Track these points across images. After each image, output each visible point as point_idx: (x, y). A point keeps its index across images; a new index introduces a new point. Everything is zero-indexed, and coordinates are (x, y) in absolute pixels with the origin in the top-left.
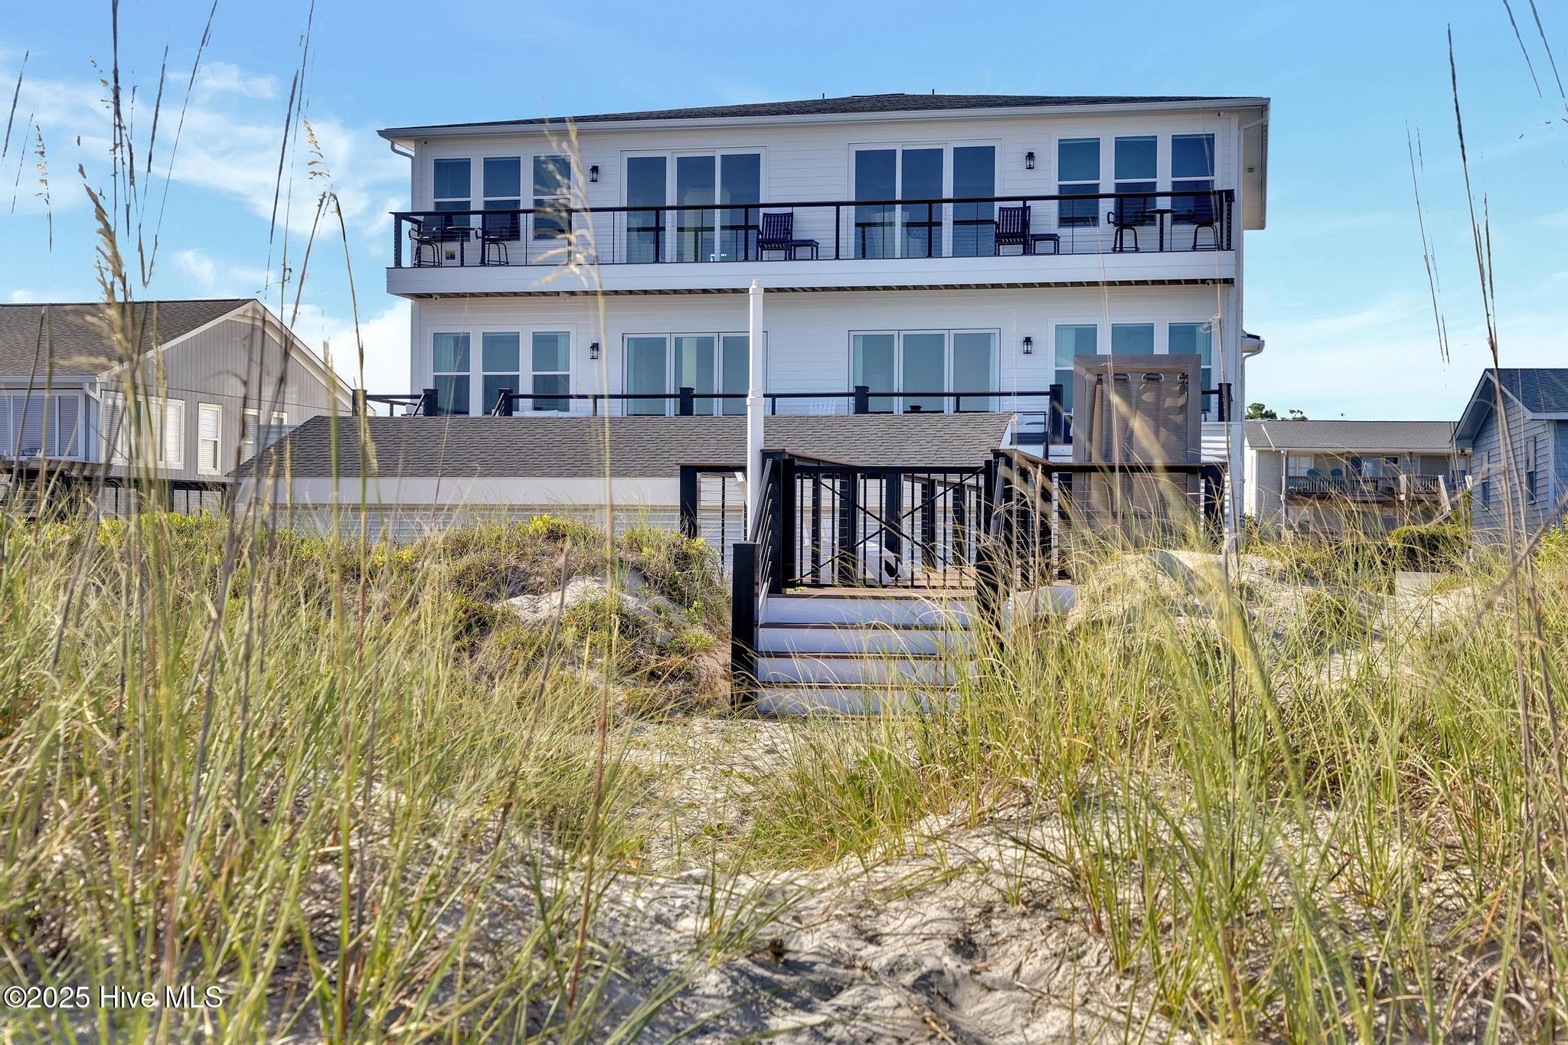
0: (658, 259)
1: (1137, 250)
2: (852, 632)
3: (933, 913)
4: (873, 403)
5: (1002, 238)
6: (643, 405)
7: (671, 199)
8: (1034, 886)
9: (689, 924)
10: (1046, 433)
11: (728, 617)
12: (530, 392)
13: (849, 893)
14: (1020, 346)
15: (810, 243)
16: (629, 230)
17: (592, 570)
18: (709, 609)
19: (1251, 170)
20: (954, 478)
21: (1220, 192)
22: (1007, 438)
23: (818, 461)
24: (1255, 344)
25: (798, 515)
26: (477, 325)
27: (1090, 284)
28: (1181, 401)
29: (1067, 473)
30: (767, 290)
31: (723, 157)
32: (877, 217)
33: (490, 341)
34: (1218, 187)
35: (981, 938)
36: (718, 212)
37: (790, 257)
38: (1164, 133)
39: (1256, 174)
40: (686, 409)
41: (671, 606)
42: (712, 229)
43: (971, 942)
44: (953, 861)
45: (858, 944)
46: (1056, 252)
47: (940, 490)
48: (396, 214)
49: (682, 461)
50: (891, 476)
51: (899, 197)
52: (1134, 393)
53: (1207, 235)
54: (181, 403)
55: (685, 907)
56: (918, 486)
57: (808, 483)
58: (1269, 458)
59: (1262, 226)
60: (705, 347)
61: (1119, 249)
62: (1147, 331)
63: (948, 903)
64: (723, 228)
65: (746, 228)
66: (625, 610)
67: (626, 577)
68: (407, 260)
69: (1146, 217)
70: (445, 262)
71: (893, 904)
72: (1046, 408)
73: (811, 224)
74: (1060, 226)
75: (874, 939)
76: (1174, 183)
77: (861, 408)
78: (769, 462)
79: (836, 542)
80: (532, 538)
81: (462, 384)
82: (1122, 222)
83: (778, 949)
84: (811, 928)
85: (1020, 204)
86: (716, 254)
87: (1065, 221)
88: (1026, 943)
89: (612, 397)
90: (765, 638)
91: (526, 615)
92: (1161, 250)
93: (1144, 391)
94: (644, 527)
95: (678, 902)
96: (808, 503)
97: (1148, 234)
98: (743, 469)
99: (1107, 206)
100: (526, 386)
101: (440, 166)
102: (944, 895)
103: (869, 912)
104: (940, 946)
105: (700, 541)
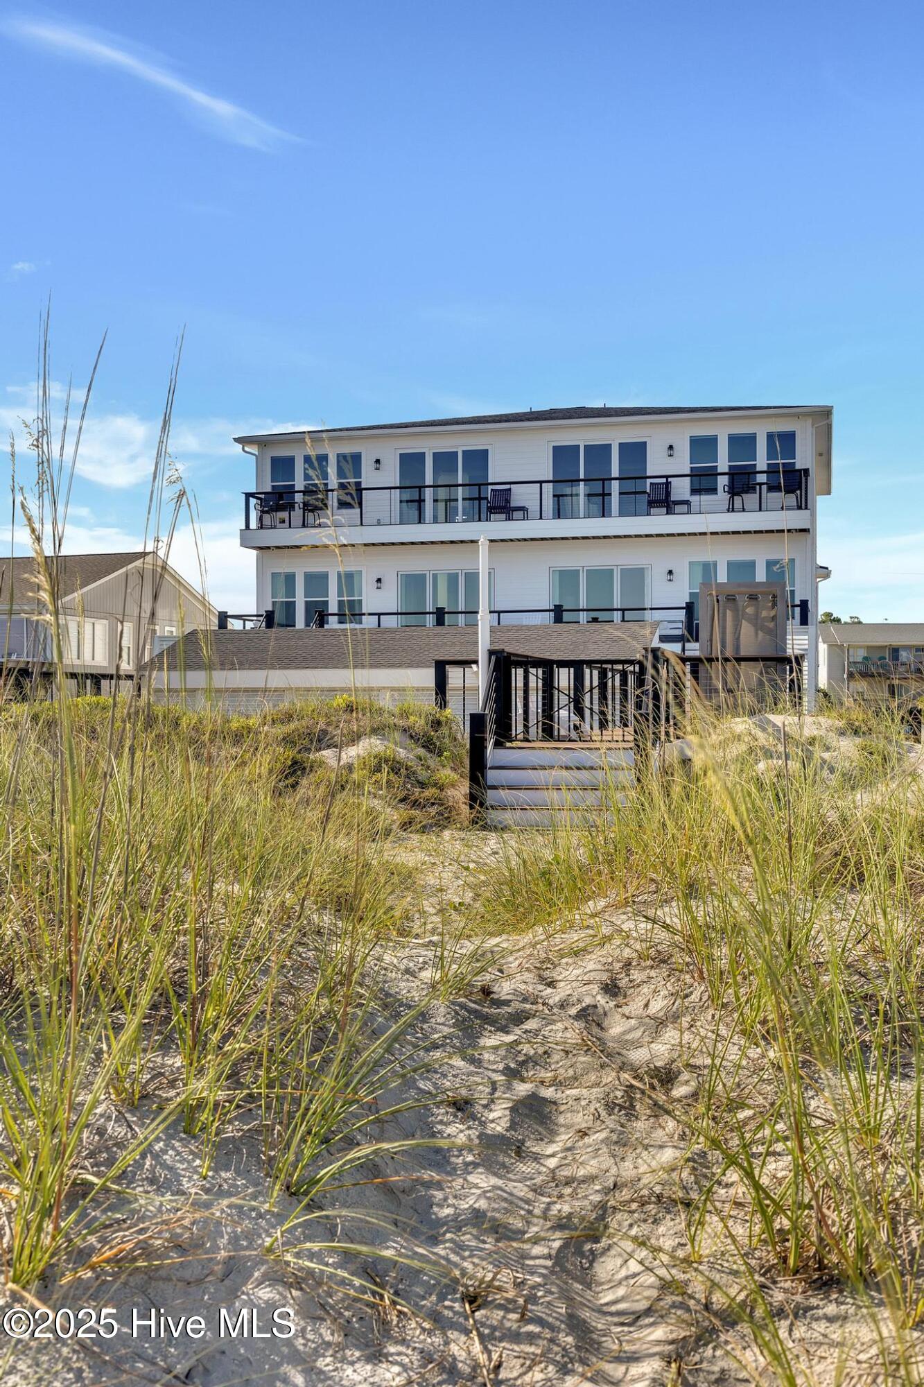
0: (420, 520)
1: (744, 510)
2: (541, 772)
3: (591, 966)
4: (566, 616)
5: (652, 504)
6: (412, 619)
7: (429, 480)
8: (659, 948)
9: (427, 975)
10: (683, 635)
11: (467, 762)
12: (336, 612)
13: (536, 952)
14: (666, 577)
15: (522, 509)
16: (401, 502)
17: (375, 731)
18: (454, 757)
19: (821, 455)
20: (620, 667)
21: (800, 471)
22: (656, 638)
23: (527, 657)
24: (825, 572)
25: (513, 692)
26: (300, 568)
27: (701, 534)
28: (772, 613)
29: (695, 663)
30: (491, 541)
31: (463, 451)
32: (568, 491)
33: (309, 578)
34: (798, 467)
35: (623, 983)
36: (460, 488)
37: (509, 519)
38: (761, 431)
39: (824, 458)
40: (440, 622)
41: (429, 756)
42: (457, 500)
43: (616, 986)
44: (605, 930)
45: (541, 987)
46: (689, 512)
47: (610, 674)
48: (246, 494)
49: (437, 658)
50: (577, 666)
51: (582, 477)
52: (741, 608)
53: (791, 499)
54: (106, 622)
55: (425, 963)
56: (595, 673)
57: (520, 671)
58: (836, 650)
59: (829, 493)
60: (453, 579)
61: (731, 509)
62: (751, 565)
63: (601, 959)
64: (464, 499)
65: (480, 499)
66: (398, 759)
67: (397, 736)
68: (253, 525)
69: (750, 488)
70: (279, 525)
71: (564, 961)
72: (683, 618)
73: (522, 496)
74: (691, 495)
75: (551, 984)
76: (768, 464)
77: (558, 619)
78: (493, 658)
79: (540, 711)
80: (336, 710)
81: (290, 607)
82: (734, 491)
83: (486, 991)
84: (510, 977)
85: (664, 480)
86: (459, 518)
87: (694, 491)
88: (653, 986)
89: (370, 614)
90: (492, 776)
91: (333, 763)
92: (760, 510)
93: (747, 606)
94: (412, 701)
95: (421, 960)
96: (520, 684)
97: (751, 499)
98: (476, 662)
99: (723, 481)
100: (333, 608)
101: (275, 461)
102: (599, 954)
103: (549, 966)
104: (595, 988)
105: (448, 711)
